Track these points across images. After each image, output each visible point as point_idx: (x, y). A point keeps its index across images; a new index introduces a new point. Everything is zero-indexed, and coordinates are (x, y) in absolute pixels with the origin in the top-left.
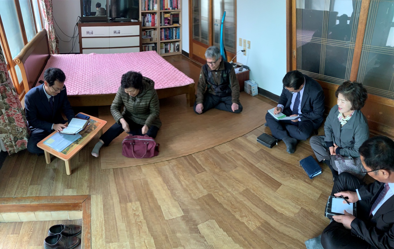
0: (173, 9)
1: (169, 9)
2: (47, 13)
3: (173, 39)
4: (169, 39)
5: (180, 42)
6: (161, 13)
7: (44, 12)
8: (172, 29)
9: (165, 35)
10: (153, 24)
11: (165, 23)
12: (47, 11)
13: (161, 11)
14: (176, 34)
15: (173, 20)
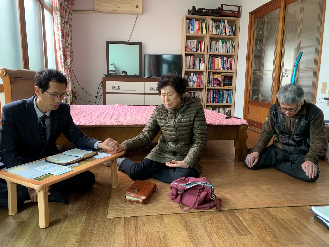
0: (225, 69)
1: (220, 69)
2: (64, 63)
3: (222, 102)
4: (218, 103)
5: (233, 107)
6: (209, 72)
7: (62, 62)
8: (223, 92)
9: (213, 98)
10: (199, 84)
11: (214, 84)
12: (64, 61)
13: (209, 71)
14: (228, 97)
15: (224, 81)
